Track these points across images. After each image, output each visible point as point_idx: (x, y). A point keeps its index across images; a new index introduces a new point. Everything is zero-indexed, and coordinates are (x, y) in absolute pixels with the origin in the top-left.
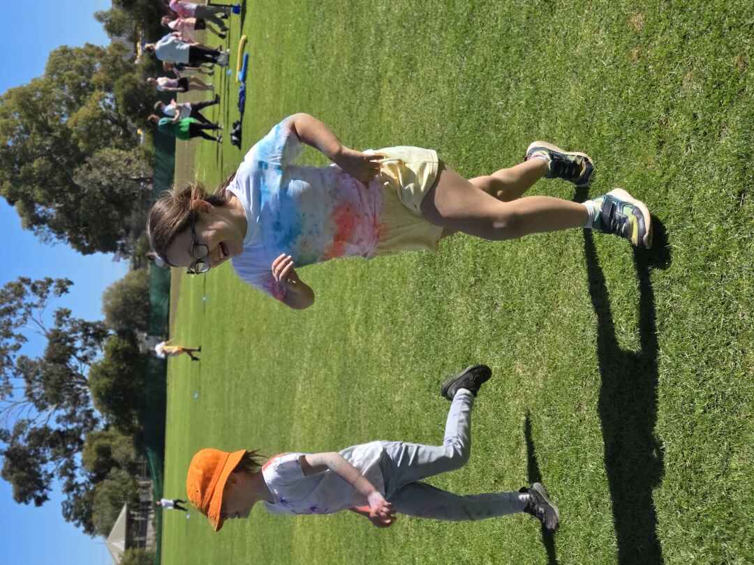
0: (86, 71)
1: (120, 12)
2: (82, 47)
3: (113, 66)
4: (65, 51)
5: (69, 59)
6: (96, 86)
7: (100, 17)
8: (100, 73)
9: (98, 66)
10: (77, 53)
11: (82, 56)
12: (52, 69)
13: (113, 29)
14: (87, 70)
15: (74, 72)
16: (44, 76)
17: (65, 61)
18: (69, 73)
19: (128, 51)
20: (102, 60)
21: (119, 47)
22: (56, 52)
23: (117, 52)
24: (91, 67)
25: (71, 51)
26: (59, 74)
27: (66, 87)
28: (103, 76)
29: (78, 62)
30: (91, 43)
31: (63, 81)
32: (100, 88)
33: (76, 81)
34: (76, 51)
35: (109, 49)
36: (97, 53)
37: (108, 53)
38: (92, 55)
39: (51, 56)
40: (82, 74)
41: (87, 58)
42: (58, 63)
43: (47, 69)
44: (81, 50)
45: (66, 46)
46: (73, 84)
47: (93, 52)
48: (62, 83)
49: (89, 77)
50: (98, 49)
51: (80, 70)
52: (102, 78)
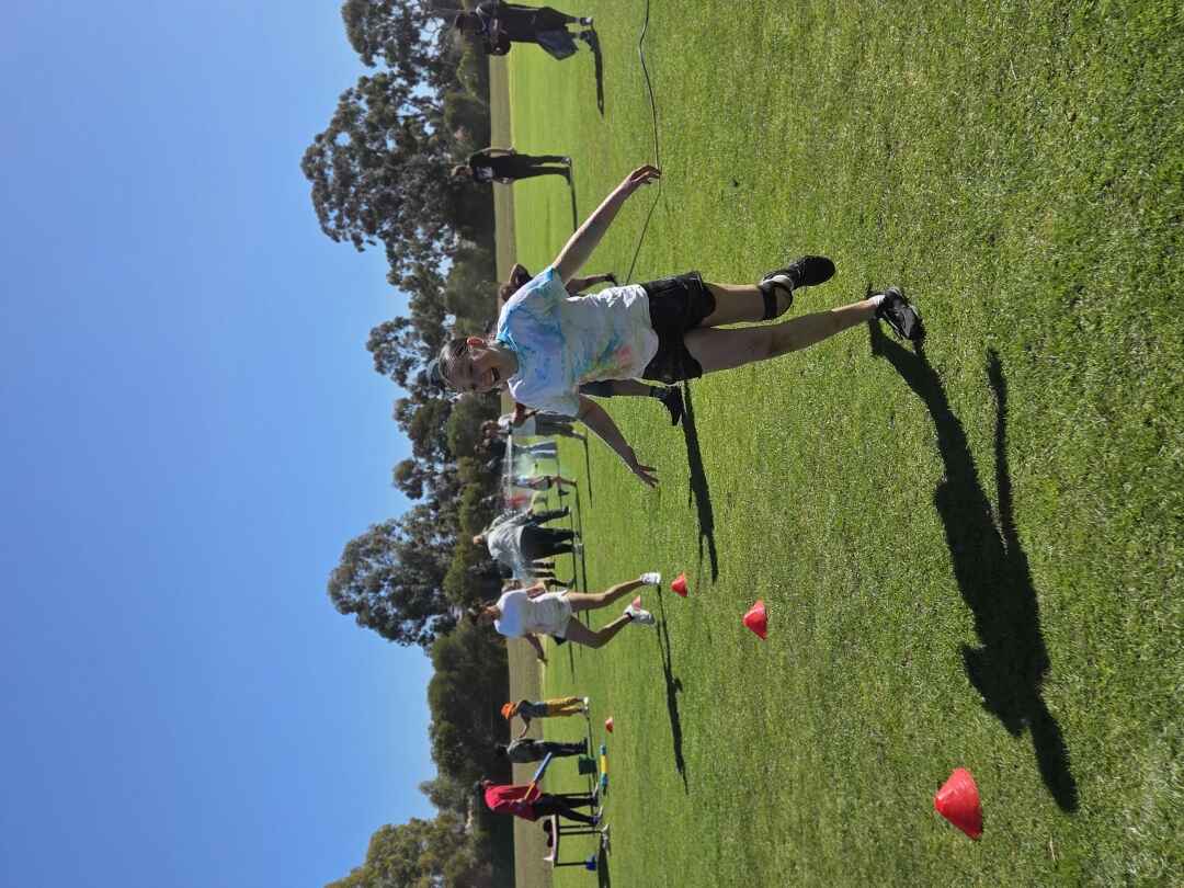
0: (411, 853)
1: (447, 781)
2: (407, 823)
3: (442, 842)
4: (388, 831)
5: (392, 841)
6: (424, 870)
7: (425, 789)
8: (428, 853)
9: (425, 844)
10: (402, 832)
11: (407, 835)
12: (373, 856)
13: (439, 800)
14: (412, 851)
15: (398, 856)
16: (365, 864)
17: (389, 843)
18: (392, 857)
19: (457, 821)
20: (429, 836)
21: (447, 819)
22: (379, 833)
23: (445, 825)
24: (418, 847)
25: (395, 830)
26: (381, 860)
27: (390, 875)
28: (430, 856)
29: (403, 843)
30: (417, 817)
31: (386, 869)
32: (428, 871)
33: (400, 867)
34: (400, 830)
35: (437, 823)
36: (423, 829)
37: (435, 826)
38: (418, 832)
39: (373, 839)
40: (407, 856)
41: (412, 836)
42: (381, 847)
43: (368, 856)
44: (406, 828)
45: (389, 826)
46: (397, 871)
47: (419, 827)
48: (384, 872)
49: (415, 859)
50: (425, 824)
51: (405, 852)
52: (429, 859)
